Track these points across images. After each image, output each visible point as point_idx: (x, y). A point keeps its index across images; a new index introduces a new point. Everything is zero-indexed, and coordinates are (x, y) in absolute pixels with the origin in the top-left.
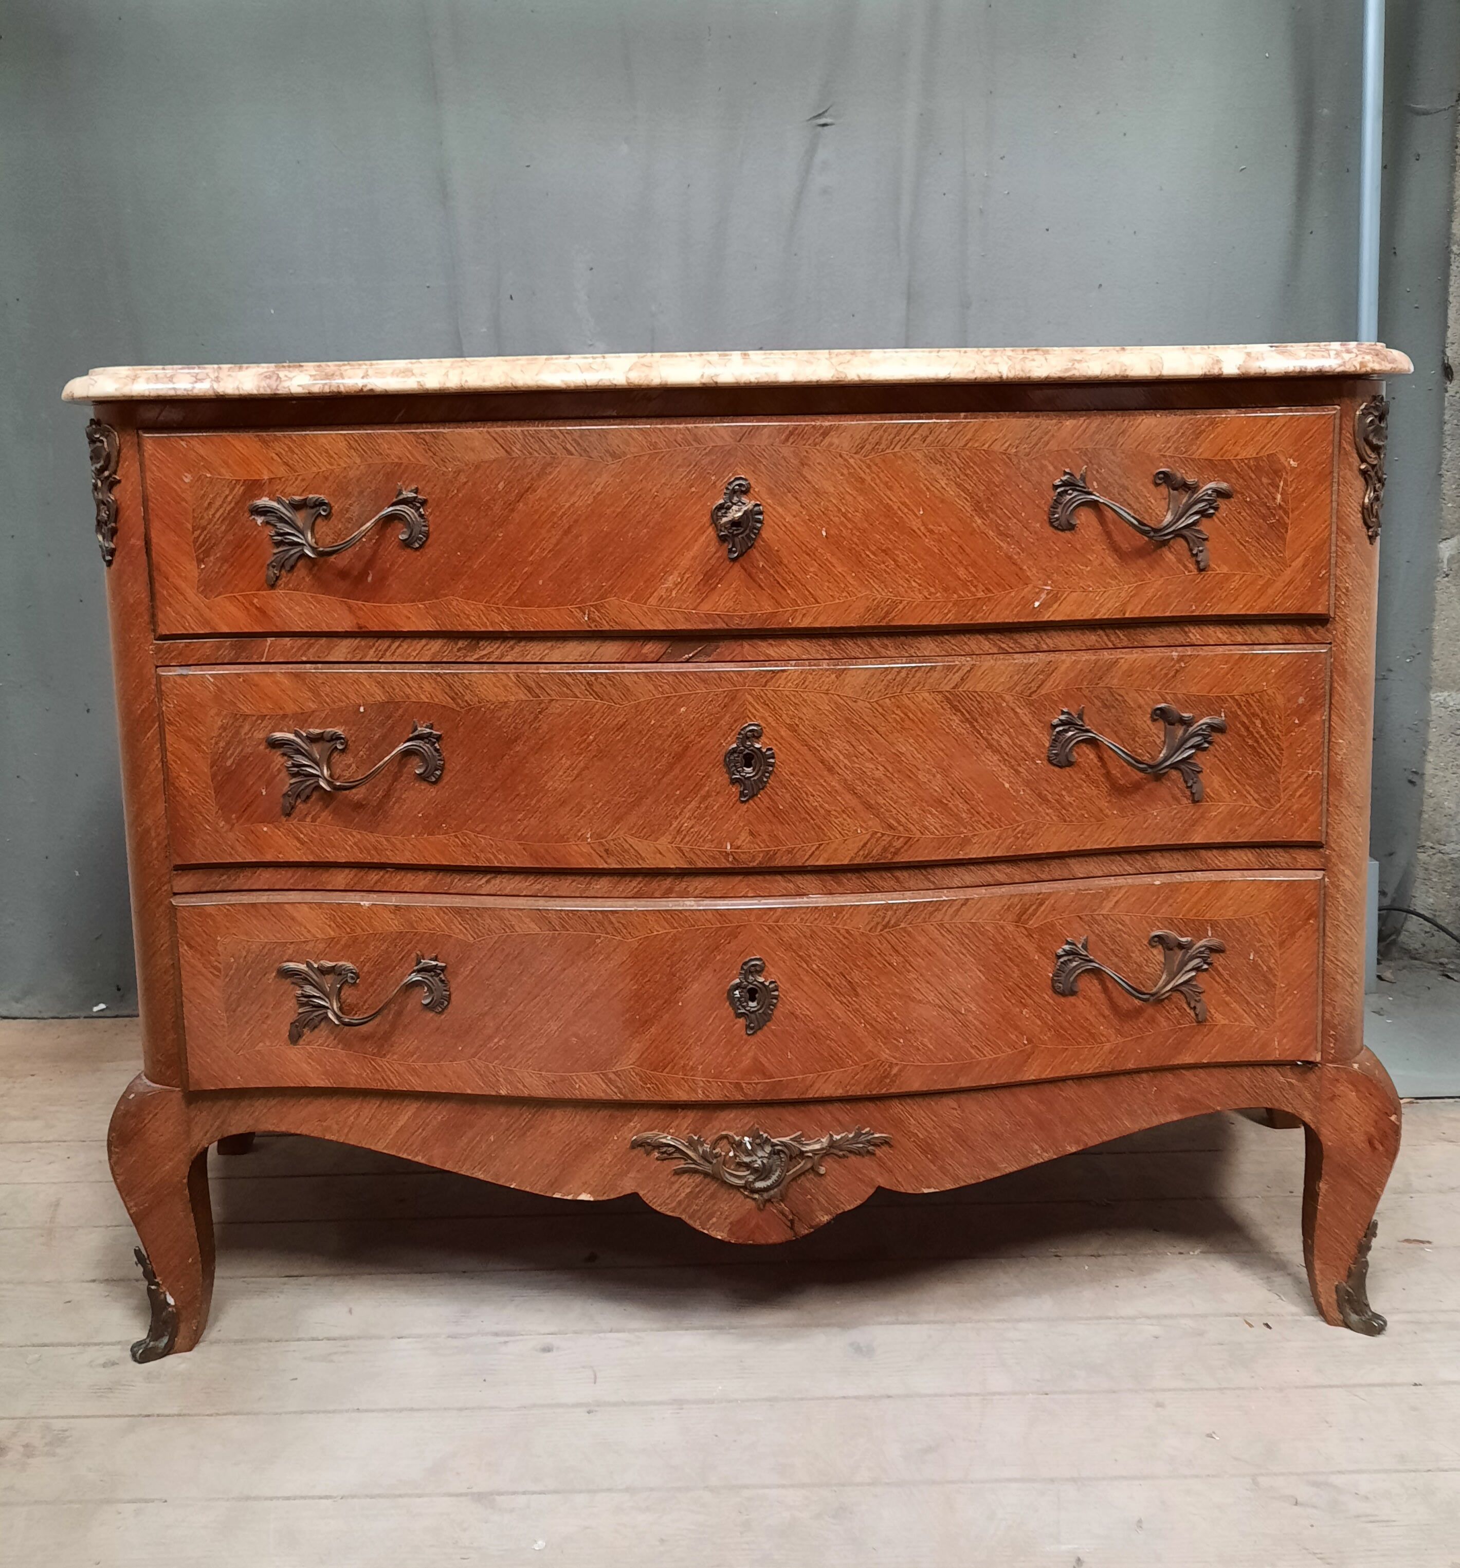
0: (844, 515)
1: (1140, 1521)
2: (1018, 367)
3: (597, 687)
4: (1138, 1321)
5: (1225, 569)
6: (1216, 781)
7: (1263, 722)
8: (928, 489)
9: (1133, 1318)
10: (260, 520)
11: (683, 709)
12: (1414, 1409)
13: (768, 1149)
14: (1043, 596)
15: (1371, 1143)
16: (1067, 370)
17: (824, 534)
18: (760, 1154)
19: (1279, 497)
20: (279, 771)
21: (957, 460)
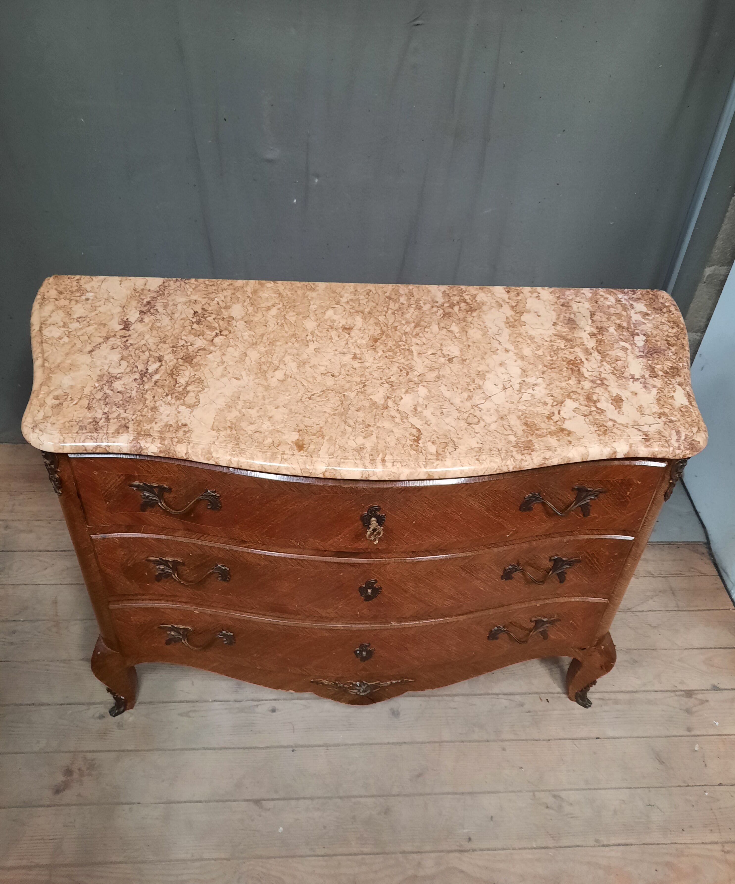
0: (424, 516)
1: (492, 817)
2: (518, 466)
3: (302, 564)
4: (500, 696)
5: (596, 515)
6: (572, 576)
7: (598, 559)
8: (465, 505)
9: (498, 694)
10: (135, 489)
11: (341, 574)
12: (595, 753)
13: (366, 686)
14: (511, 533)
15: (601, 667)
16: (541, 465)
17: (414, 523)
18: (363, 687)
19: (628, 493)
20: (153, 568)
21: (481, 495)
